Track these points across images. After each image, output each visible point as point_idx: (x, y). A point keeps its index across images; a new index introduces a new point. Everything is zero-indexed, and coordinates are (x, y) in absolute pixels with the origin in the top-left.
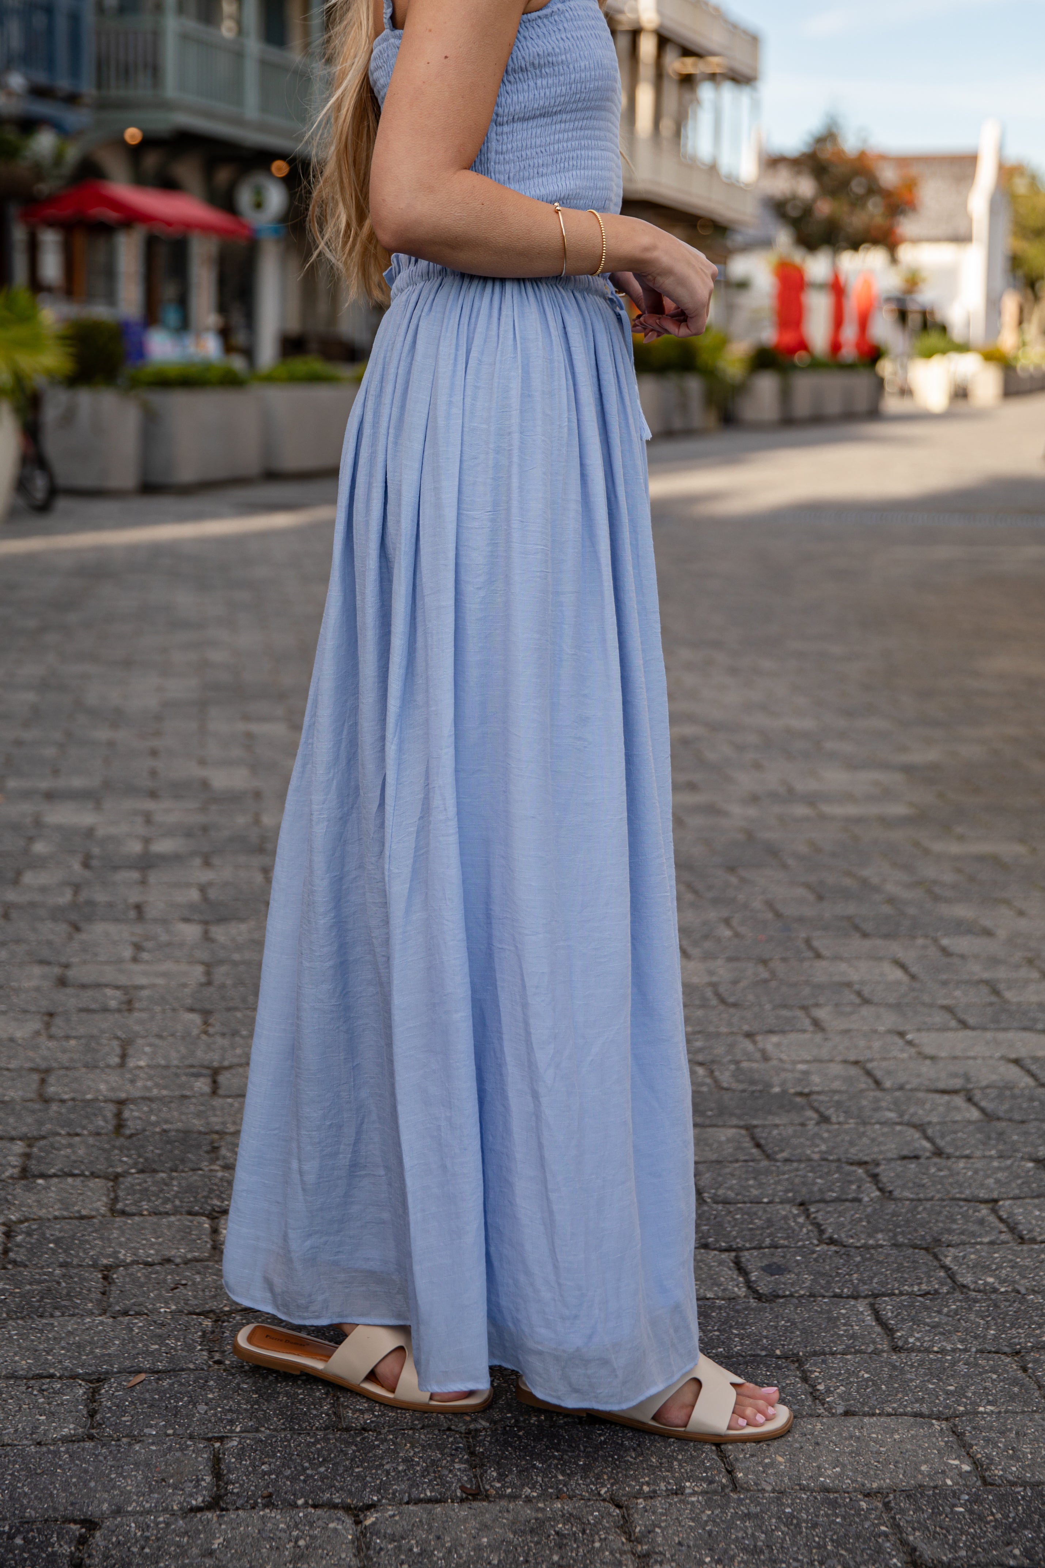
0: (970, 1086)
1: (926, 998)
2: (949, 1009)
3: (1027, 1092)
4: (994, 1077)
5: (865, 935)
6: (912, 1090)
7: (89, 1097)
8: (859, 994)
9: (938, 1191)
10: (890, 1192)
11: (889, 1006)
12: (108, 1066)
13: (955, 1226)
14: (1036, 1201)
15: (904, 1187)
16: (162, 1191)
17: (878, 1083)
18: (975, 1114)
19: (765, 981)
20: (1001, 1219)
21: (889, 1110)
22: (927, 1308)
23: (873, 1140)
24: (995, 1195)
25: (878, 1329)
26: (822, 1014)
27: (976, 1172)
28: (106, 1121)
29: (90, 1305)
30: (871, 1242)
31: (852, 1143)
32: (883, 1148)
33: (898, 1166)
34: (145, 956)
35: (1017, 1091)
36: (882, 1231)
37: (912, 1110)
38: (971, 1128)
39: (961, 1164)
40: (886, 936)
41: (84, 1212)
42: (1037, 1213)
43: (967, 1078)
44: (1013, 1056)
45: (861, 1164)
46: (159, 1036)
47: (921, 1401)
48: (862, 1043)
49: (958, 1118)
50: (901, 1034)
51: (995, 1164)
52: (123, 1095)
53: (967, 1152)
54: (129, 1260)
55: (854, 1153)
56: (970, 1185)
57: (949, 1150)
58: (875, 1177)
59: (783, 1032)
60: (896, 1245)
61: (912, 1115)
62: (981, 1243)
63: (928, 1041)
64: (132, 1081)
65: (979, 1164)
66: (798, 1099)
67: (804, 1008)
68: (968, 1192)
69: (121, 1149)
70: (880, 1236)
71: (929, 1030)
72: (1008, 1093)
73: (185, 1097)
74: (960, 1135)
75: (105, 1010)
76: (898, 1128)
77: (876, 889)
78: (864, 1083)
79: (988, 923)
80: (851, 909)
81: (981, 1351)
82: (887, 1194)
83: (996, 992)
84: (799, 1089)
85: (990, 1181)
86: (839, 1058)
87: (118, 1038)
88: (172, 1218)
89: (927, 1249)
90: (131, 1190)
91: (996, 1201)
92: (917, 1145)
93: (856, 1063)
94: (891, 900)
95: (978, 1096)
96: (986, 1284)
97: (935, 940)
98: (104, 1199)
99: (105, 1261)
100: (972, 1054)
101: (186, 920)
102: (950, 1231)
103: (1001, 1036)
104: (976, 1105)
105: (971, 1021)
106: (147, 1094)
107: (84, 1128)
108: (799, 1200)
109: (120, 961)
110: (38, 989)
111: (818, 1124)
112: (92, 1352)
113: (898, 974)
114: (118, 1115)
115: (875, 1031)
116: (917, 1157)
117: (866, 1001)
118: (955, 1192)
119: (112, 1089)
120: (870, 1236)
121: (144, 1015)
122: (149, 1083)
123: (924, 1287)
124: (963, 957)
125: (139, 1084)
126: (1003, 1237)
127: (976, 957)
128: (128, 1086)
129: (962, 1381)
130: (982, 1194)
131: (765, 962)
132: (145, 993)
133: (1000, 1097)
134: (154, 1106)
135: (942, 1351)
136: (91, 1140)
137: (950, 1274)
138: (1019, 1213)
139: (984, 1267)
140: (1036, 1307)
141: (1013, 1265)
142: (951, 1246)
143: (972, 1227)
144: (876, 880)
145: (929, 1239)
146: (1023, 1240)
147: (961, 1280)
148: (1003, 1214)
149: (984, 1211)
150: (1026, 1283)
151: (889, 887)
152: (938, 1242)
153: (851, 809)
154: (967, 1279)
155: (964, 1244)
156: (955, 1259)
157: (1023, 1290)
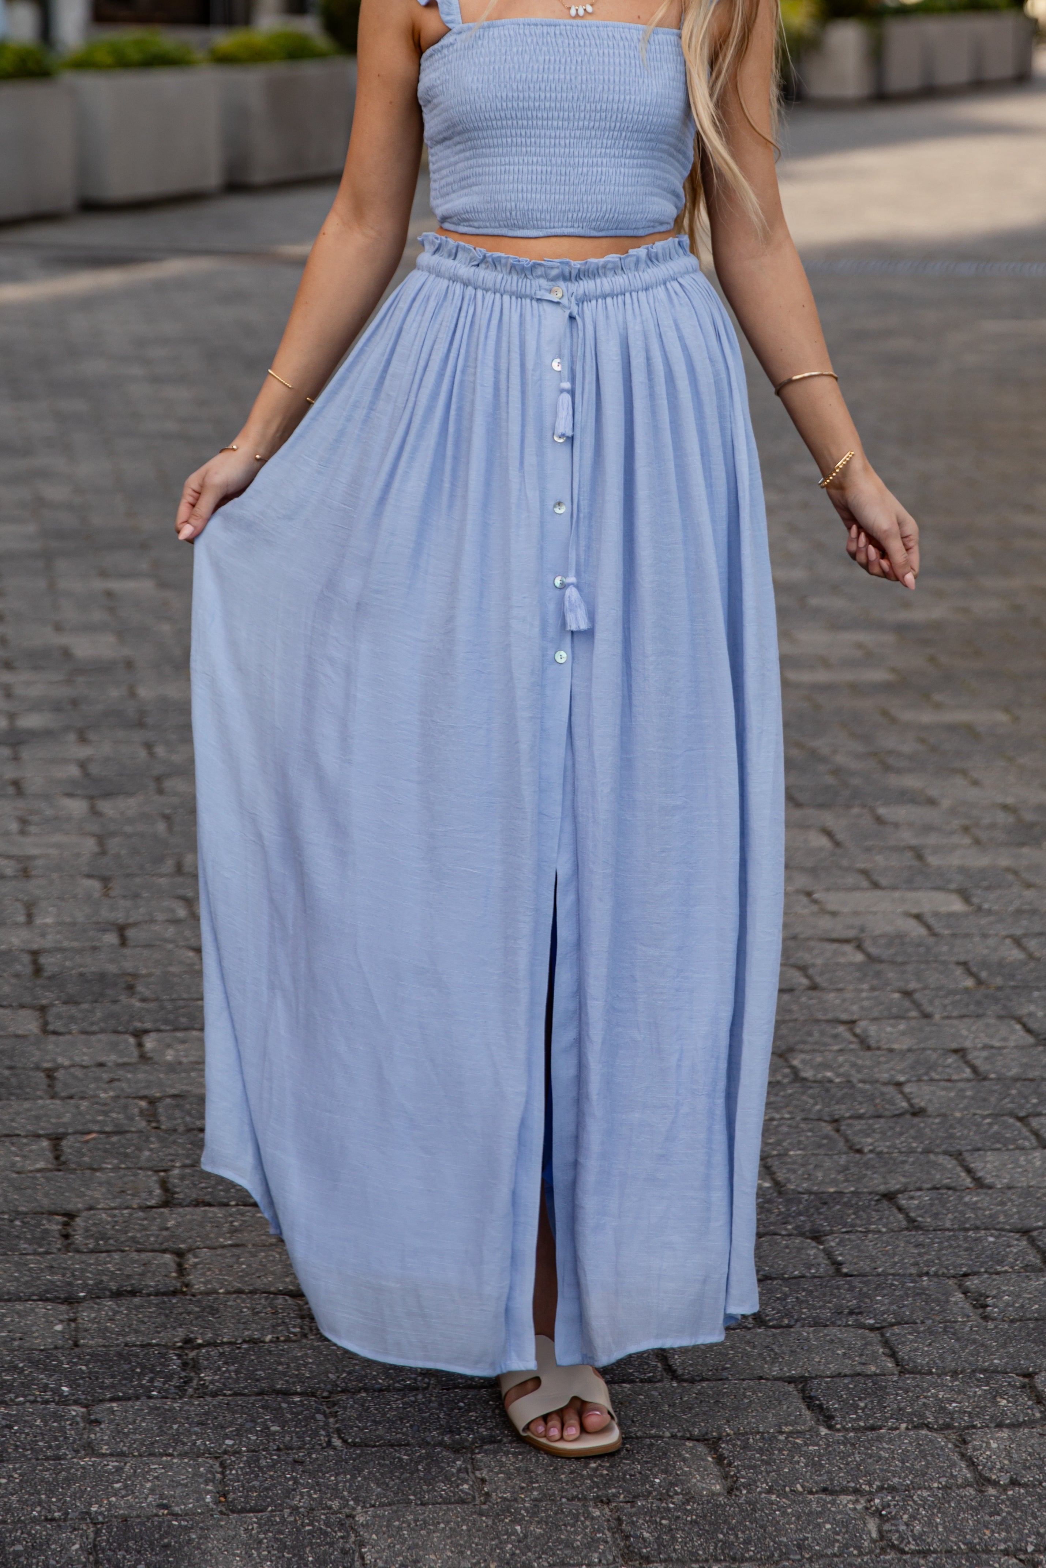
0: (863, 936)
1: (845, 863)
2: (865, 873)
3: (917, 940)
4: (889, 929)
12: (16, 924)
13: (810, 1039)
14: (892, 1021)
16: (87, 1017)
18: (859, 957)
20: (855, 1035)
24: (855, 1017)
27: (844, 1000)
28: (24, 966)
29: (39, 1093)
34: (33, 828)
35: (906, 940)
38: (852, 968)
39: (832, 995)
40: (821, 806)
41: (20, 1032)
42: (889, 1029)
43: (862, 929)
44: (915, 911)
46: (61, 898)
49: (842, 960)
50: (809, 894)
51: (864, 995)
52: (35, 947)
53: (841, 986)
54: (67, 1064)
56: (835, 1010)
57: (824, 985)
62: (830, 1051)
63: (833, 900)
64: (43, 935)
65: (848, 996)
68: (831, 1015)
69: (43, 987)
71: (837, 890)
72: (897, 941)
73: (95, 948)
74: (839, 973)
77: (824, 760)
79: (933, 792)
81: (804, 1119)
83: (920, 857)
85: (855, 1008)
87: (20, 901)
88: (100, 1036)
89: (780, 1056)
90: (59, 1017)
91: (853, 1022)
92: (795, 981)
94: (837, 771)
95: (867, 944)
96: (824, 1077)
97: (872, 810)
98: (36, 1023)
99: (46, 1065)
100: (874, 909)
101: (70, 795)
102: (804, 1042)
103: (910, 894)
104: (863, 951)
105: (884, 882)
106: (59, 945)
109: (7, 834)
112: (48, 1121)
113: (824, 842)
114: (35, 962)
118: (820, 1016)
119: (25, 942)
121: (42, 881)
122: (59, 937)
124: (896, 825)
125: (50, 937)
126: (852, 1046)
127: (910, 825)
128: (39, 939)
130: (844, 1017)
132: (39, 862)
133: (890, 944)
134: (67, 954)
136: (14, 981)
137: (795, 1071)
138: (873, 1030)
139: (825, 1066)
140: (862, 1091)
141: (854, 1065)
142: (802, 1051)
143: (827, 1040)
144: (825, 751)
145: (784, 1047)
146: (869, 1048)
147: (804, 1074)
148: (858, 1031)
149: (841, 1029)
150: (859, 1076)
151: (840, 759)
152: (791, 1050)
153: (822, 676)
154: (808, 1074)
155: (814, 1051)
156: (803, 1061)
157: (855, 1081)
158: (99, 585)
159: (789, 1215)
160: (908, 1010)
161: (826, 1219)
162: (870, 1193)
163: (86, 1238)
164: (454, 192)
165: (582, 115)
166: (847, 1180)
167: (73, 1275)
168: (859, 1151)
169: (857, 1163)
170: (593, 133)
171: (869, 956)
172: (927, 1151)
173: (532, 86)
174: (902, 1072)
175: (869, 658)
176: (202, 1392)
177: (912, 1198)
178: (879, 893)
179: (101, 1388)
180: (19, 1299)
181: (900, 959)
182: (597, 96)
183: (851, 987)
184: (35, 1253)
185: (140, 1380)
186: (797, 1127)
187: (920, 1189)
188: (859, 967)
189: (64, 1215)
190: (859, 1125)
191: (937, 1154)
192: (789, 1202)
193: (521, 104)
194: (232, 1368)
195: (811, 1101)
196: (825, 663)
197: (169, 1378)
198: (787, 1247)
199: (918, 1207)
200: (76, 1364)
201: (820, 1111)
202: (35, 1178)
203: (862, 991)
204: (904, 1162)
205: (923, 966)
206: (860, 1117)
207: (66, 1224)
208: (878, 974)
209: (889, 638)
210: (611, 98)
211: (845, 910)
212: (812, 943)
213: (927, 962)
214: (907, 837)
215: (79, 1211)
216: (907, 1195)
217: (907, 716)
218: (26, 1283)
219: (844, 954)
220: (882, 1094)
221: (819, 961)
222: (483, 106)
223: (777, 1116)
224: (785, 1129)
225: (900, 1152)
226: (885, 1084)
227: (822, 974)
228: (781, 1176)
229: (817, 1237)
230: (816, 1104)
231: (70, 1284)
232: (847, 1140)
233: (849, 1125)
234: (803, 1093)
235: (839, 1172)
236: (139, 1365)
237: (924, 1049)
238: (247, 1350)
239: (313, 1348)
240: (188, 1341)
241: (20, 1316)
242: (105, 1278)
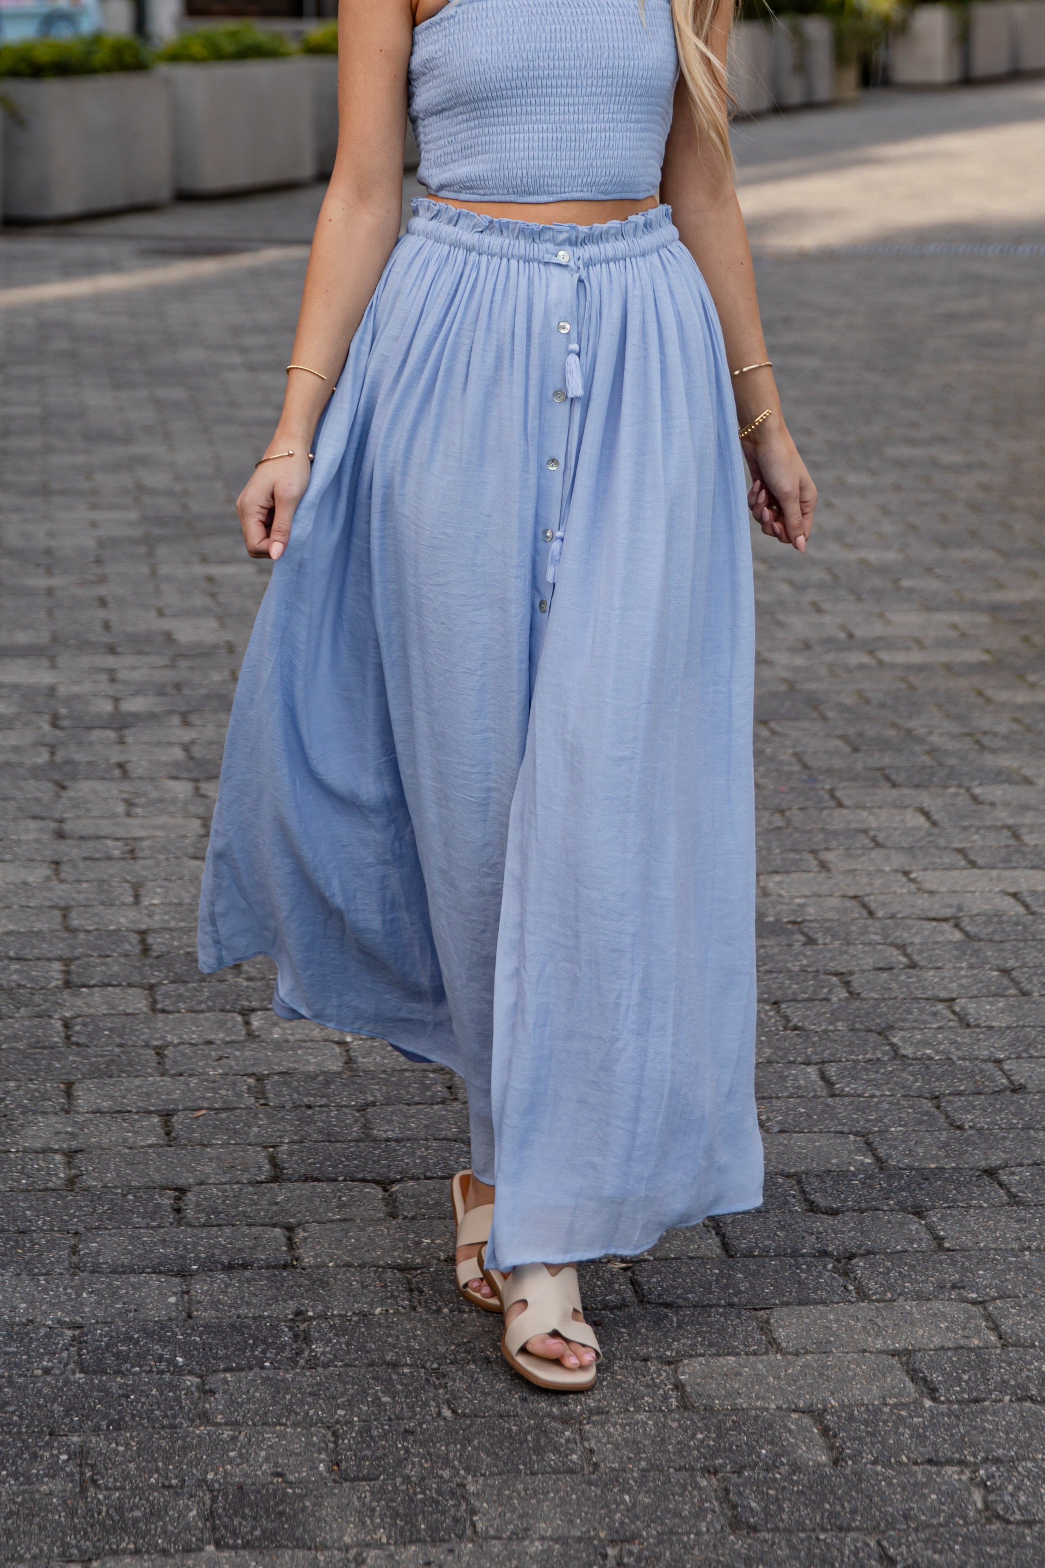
0: (961, 914)
1: (942, 842)
2: (961, 851)
3: (1014, 918)
4: (987, 908)
5: (894, 785)
6: (902, 918)
7: (111, 928)
8: (874, 839)
9: (903, 993)
10: (858, 994)
11: (902, 849)
12: (124, 904)
13: (910, 1017)
14: (991, 999)
15: (872, 990)
16: (195, 995)
17: (871, 913)
18: (958, 936)
19: (779, 828)
20: (954, 1013)
21: (876, 933)
22: (866, 1069)
23: (853, 956)
24: (954, 996)
25: (821, 1083)
26: (829, 857)
27: (943, 979)
28: (133, 946)
29: (149, 1070)
30: (831, 1028)
31: (832, 959)
32: (861, 962)
33: (871, 976)
34: (139, 810)
35: (1004, 918)
36: (842, 1020)
37: (897, 934)
38: (950, 946)
39: (931, 973)
40: (917, 786)
41: (129, 1011)
42: (988, 1007)
43: (960, 908)
44: (1012, 890)
45: (836, 974)
46: (168, 880)
47: (844, 1124)
48: (865, 880)
49: (940, 939)
50: (906, 873)
51: (963, 973)
52: (144, 927)
53: (939, 964)
54: (176, 1041)
55: (833, 966)
56: (933, 988)
57: (923, 963)
58: (847, 984)
59: (788, 872)
60: (853, 1030)
61: (897, 937)
62: (930, 1028)
63: (930, 879)
64: (150, 916)
65: (947, 974)
66: (790, 926)
67: (814, 852)
68: (930, 993)
69: (151, 966)
70: (840, 1024)
71: (934, 869)
72: (995, 919)
74: (937, 951)
75: (109, 858)
76: (880, 947)
77: (920, 740)
78: (857, 912)
79: (1028, 772)
80: (887, 760)
81: (905, 1096)
82: (853, 995)
83: (1016, 836)
84: (792, 918)
85: (954, 986)
86: (837, 894)
87: (127, 882)
88: (208, 1014)
89: (880, 1033)
90: (167, 995)
91: (953, 1000)
92: (894, 960)
93: (855, 897)
94: (932, 751)
95: (965, 923)
96: (924, 1054)
97: (968, 789)
98: (144, 1002)
99: (155, 1043)
100: (972, 888)
101: (175, 778)
102: (903, 1020)
103: (1007, 873)
104: (962, 930)
105: (980, 861)
106: (166, 926)
107: (114, 951)
108: (773, 1000)
109: (114, 816)
110: (37, 841)
111: (804, 945)
112: (158, 1098)
113: (921, 822)
114: (143, 941)
115: (880, 871)
116: (890, 969)
117: (878, 845)
118: (919, 994)
119: (133, 922)
120: (830, 1024)
121: (148, 862)
122: (166, 917)
123: (868, 1056)
124: (993, 804)
125: (157, 918)
126: (951, 1024)
127: (1007, 804)
128: (147, 920)
129: (881, 1114)
130: (943, 995)
131: (782, 812)
132: (146, 843)
133: (988, 923)
134: (174, 934)
135: (873, 1096)
136: (122, 960)
137: (895, 1048)
138: (972, 1007)
139: (926, 1044)
140: (962, 1068)
141: (953, 1042)
142: (902, 1030)
143: (925, 1017)
144: (921, 731)
145: (883, 1025)
146: (968, 1026)
147: (903, 1052)
148: (957, 1009)
149: (940, 1006)
150: (960, 1053)
151: (934, 739)
152: (891, 1027)
153: (916, 657)
154: (908, 1051)
155: (913, 1028)
156: (903, 1039)
157: (955, 1058)
158: (200, 570)
159: (891, 1191)
160: (1006, 988)
161: (928, 1195)
162: (971, 1169)
163: (198, 1212)
164: (453, 161)
165: (590, 82)
166: (947, 1156)
167: (186, 1249)
168: (960, 1128)
169: (958, 1140)
170: (601, 99)
171: (967, 934)
172: (1027, 1128)
173: (541, 55)
174: (1002, 1049)
175: (963, 638)
176: (313, 1363)
177: (1013, 1174)
178: (976, 871)
179: (215, 1359)
180: (133, 1272)
181: (997, 938)
182: (604, 63)
183: (950, 965)
184: (148, 1227)
185: (253, 1351)
186: (898, 1104)
187: (1022, 1165)
188: (958, 945)
189: (176, 1190)
190: (959, 1102)
191: (1037, 1130)
192: (890, 1178)
193: (531, 73)
194: (343, 1340)
195: (911, 1078)
196: (919, 643)
197: (281, 1349)
198: (889, 1222)
199: (1019, 1183)
200: (190, 1335)
201: (919, 1087)
202: (146, 1153)
203: (961, 968)
204: (1004, 1138)
205: (1021, 945)
206: (960, 1094)
207: (177, 1199)
208: (976, 952)
209: (984, 619)
210: (616, 64)
211: (943, 889)
212: (910, 922)
213: (1026, 941)
214: (1004, 816)
215: (190, 1185)
216: (1007, 1170)
217: (1002, 696)
218: (139, 1256)
219: (942, 933)
220: (982, 1071)
221: (917, 940)
222: (493, 76)
223: (878, 1093)
224: (886, 1106)
225: (1001, 1129)
226: (984, 1061)
227: (920, 952)
228: (882, 1153)
229: (919, 1213)
230: (916, 1080)
231: (182, 1257)
232: (947, 1117)
233: (948, 1102)
234: (904, 1070)
235: (940, 1149)
236: (251, 1336)
237: (1024, 1026)
238: (357, 1323)
239: (421, 1320)
240: (298, 1313)
241: (134, 1288)
242: (216, 1252)
